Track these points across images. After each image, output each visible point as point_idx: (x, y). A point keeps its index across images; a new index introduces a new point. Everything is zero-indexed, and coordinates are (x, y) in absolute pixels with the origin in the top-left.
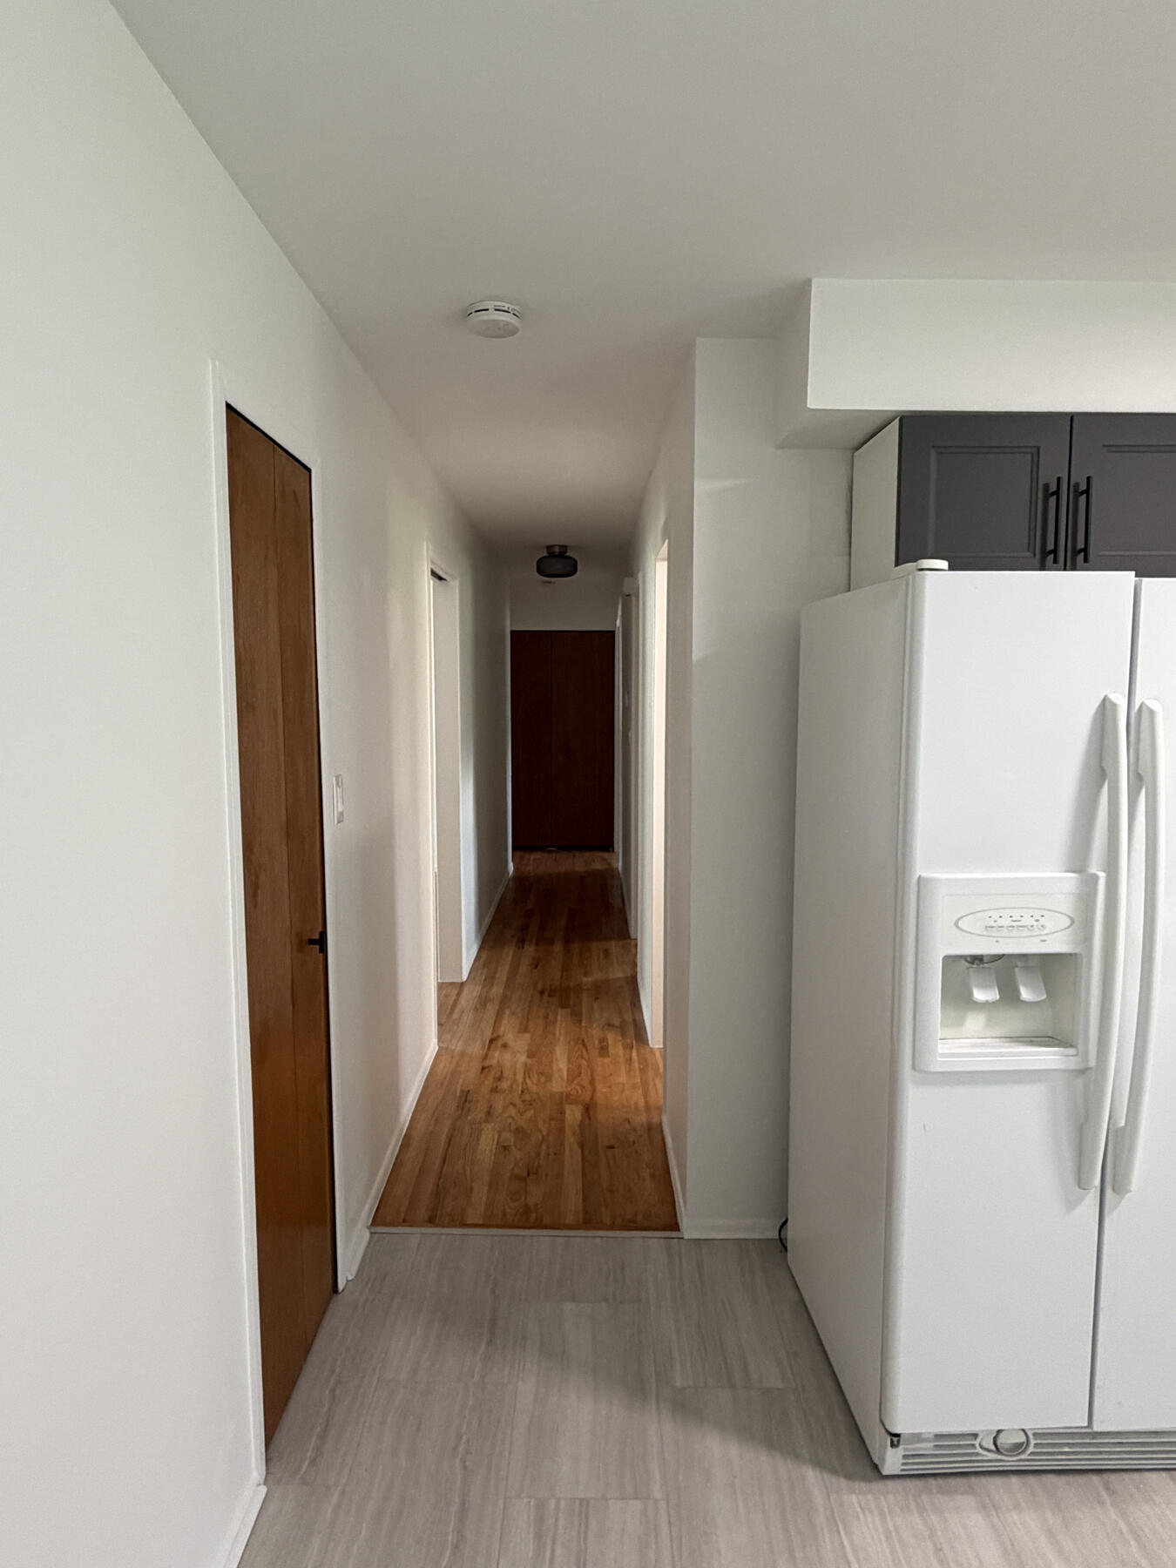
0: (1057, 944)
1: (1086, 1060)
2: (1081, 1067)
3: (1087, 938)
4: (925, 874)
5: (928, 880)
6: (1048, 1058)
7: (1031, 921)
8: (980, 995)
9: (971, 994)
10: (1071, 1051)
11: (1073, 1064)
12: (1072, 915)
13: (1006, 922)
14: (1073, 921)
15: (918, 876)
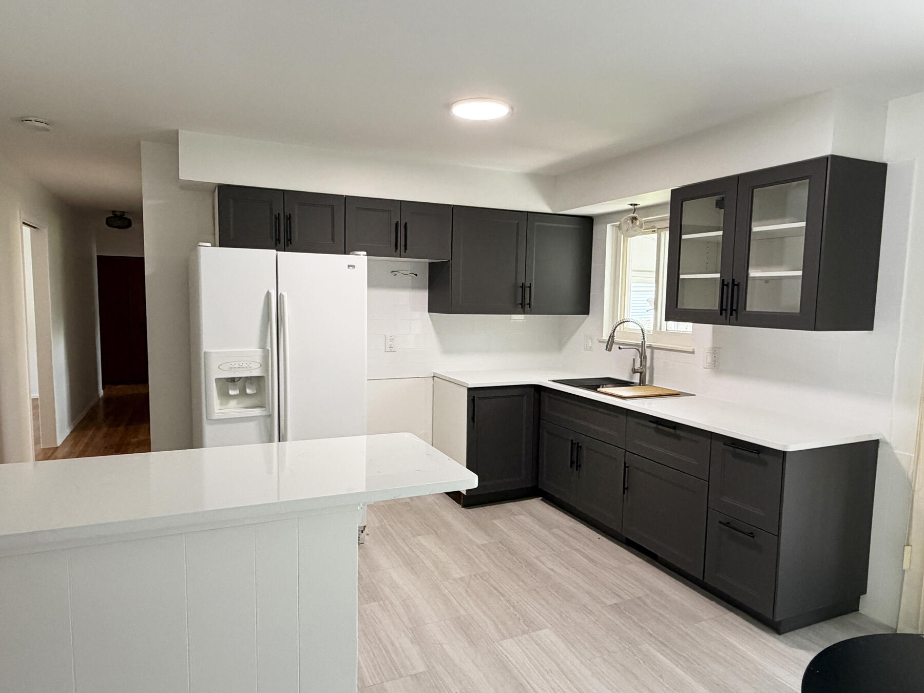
0: (256, 373)
1: (270, 412)
2: (268, 414)
3: (267, 371)
4: (207, 350)
5: (208, 352)
6: (257, 412)
7: (246, 365)
8: (232, 392)
9: (228, 392)
10: (264, 409)
11: (265, 413)
12: (260, 362)
13: (237, 366)
14: (261, 365)
15: (204, 352)
